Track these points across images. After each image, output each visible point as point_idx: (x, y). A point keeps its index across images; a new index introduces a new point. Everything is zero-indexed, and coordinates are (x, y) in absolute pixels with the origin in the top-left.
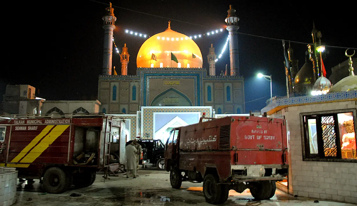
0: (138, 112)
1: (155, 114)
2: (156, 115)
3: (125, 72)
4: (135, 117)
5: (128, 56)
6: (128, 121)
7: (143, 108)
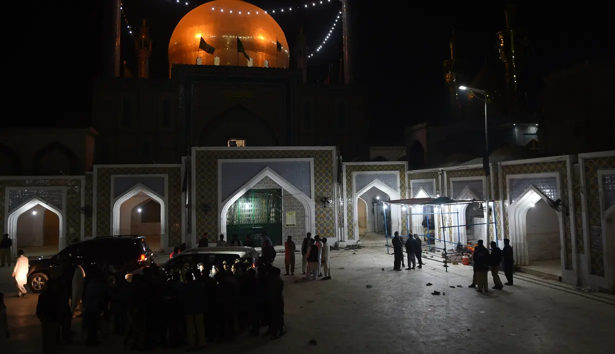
0: (184, 158)
1: (220, 162)
2: (224, 165)
3: (144, 72)
4: (179, 169)
5: (151, 43)
6: (163, 178)
7: (194, 150)
